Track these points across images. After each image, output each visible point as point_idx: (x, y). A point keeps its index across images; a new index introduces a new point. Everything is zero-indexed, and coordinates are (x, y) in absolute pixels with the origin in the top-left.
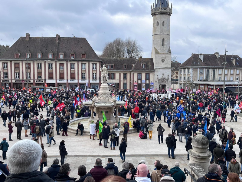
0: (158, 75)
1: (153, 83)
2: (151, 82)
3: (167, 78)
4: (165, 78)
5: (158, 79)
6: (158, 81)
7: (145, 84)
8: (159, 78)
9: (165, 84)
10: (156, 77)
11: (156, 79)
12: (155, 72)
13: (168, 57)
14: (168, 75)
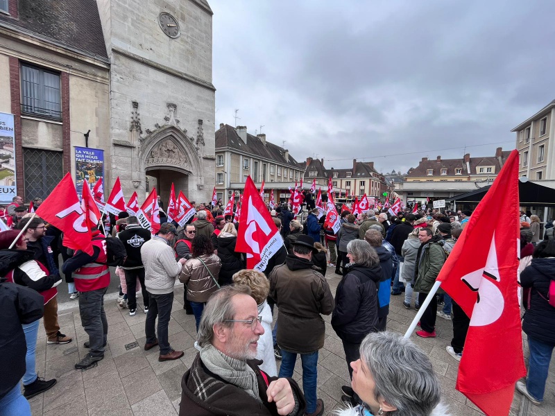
0: (135, 105)
1: (99, 153)
2: (76, 140)
3: (192, 133)
4: (183, 134)
5: (136, 125)
6: (142, 141)
7: (9, 151)
8: (148, 124)
9: (186, 167)
10: (124, 113)
11: (121, 126)
12: (115, 77)
13: (196, 18)
14: (200, 122)
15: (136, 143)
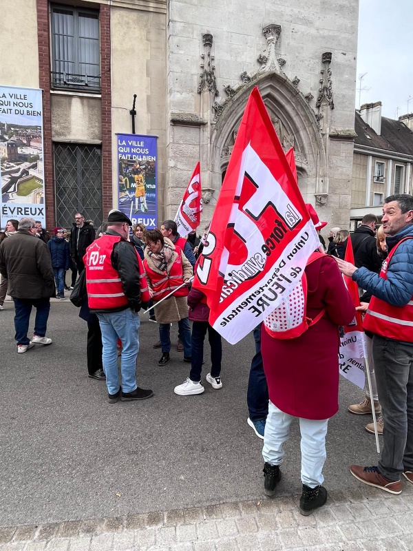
0: (208, 40)
1: (151, 142)
2: (120, 124)
3: (309, 85)
4: (291, 88)
7: (36, 149)
11: (185, 86)
14: (327, 58)
15: (207, 116)
